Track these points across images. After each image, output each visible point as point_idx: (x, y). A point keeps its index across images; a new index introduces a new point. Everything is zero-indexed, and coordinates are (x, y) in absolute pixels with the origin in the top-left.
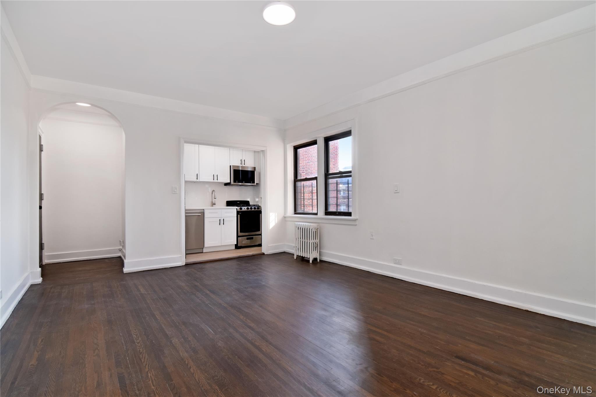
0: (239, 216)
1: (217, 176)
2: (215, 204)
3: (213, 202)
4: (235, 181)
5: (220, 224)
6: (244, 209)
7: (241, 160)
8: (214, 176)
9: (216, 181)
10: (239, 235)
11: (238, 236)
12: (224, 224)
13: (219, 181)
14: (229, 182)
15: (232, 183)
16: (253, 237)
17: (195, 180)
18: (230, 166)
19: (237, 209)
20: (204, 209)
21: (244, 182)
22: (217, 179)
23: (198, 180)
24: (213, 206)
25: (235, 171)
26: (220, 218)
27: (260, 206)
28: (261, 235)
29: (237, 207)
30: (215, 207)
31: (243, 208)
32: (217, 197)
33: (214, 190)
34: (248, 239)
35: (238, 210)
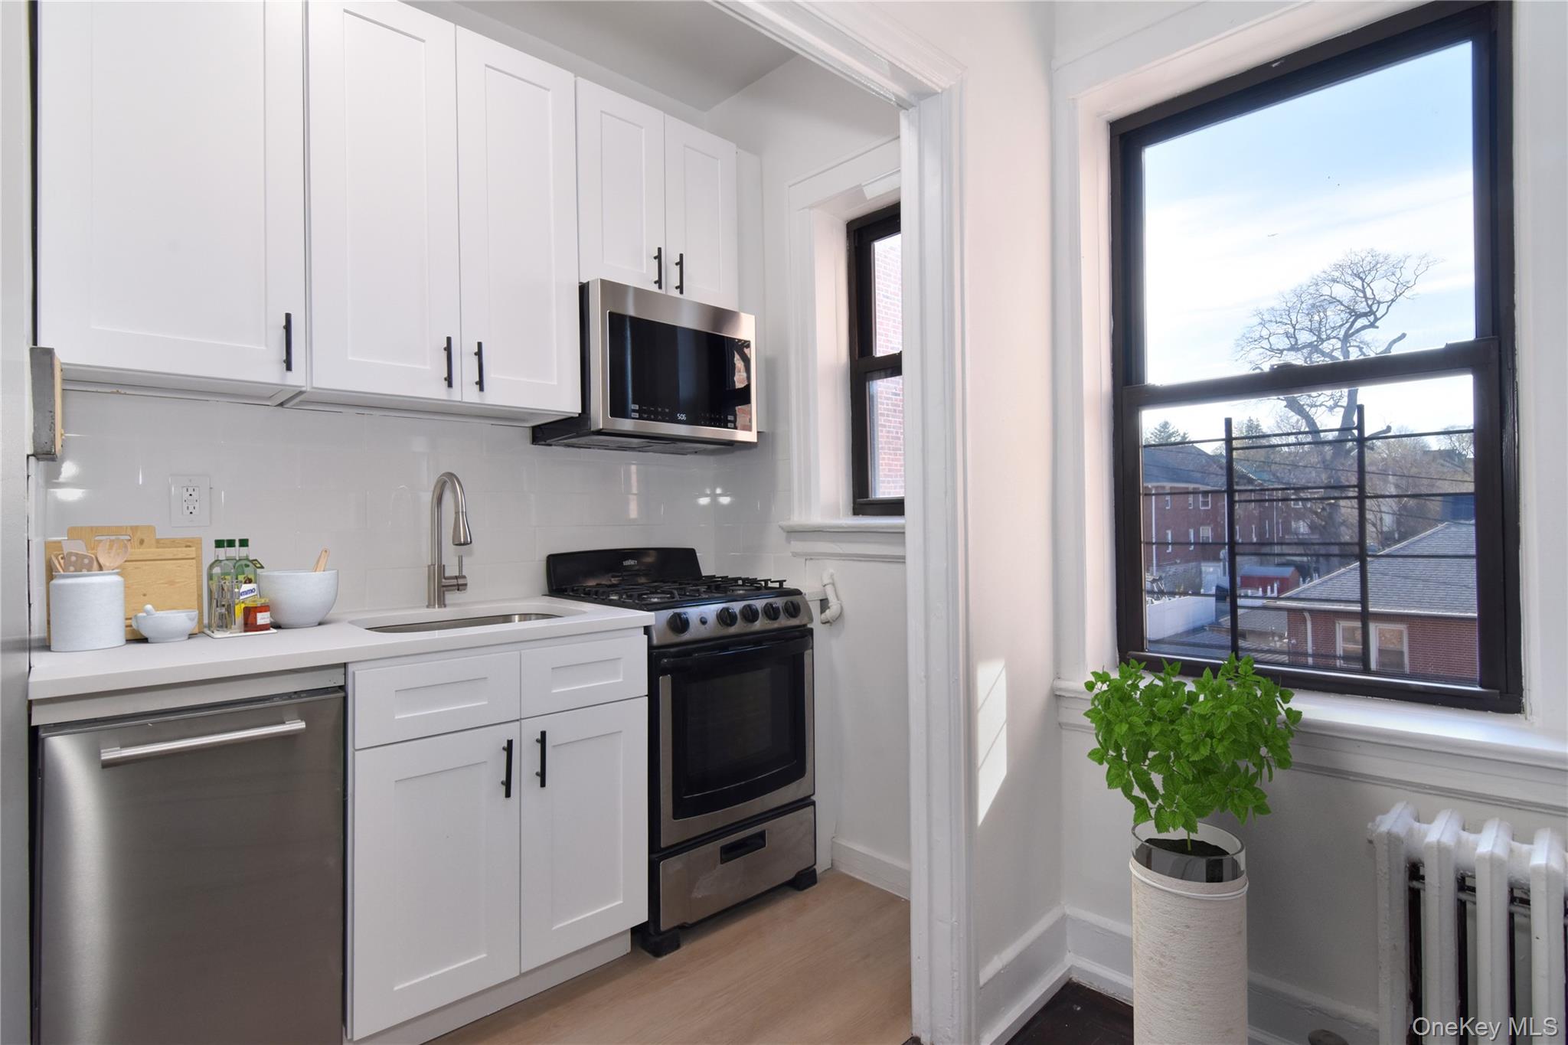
0: (665, 682)
1: (479, 354)
2: (461, 587)
3: (442, 568)
4: (618, 409)
5: (507, 784)
6: (703, 622)
7: (659, 257)
8: (448, 349)
9: (465, 393)
10: (665, 842)
11: (657, 853)
12: (542, 775)
13: (497, 395)
14: (574, 408)
15: (600, 414)
16: (761, 835)
17: (266, 371)
18: (584, 289)
19: (647, 630)
20: (345, 665)
21: (682, 417)
22: (480, 383)
23: (296, 379)
24: (442, 603)
25: (617, 322)
26: (510, 732)
27: (797, 592)
28: (806, 802)
29: (648, 617)
30: (457, 605)
31: (693, 613)
32: (480, 528)
33: (451, 475)
34: (730, 852)
35: (655, 642)
